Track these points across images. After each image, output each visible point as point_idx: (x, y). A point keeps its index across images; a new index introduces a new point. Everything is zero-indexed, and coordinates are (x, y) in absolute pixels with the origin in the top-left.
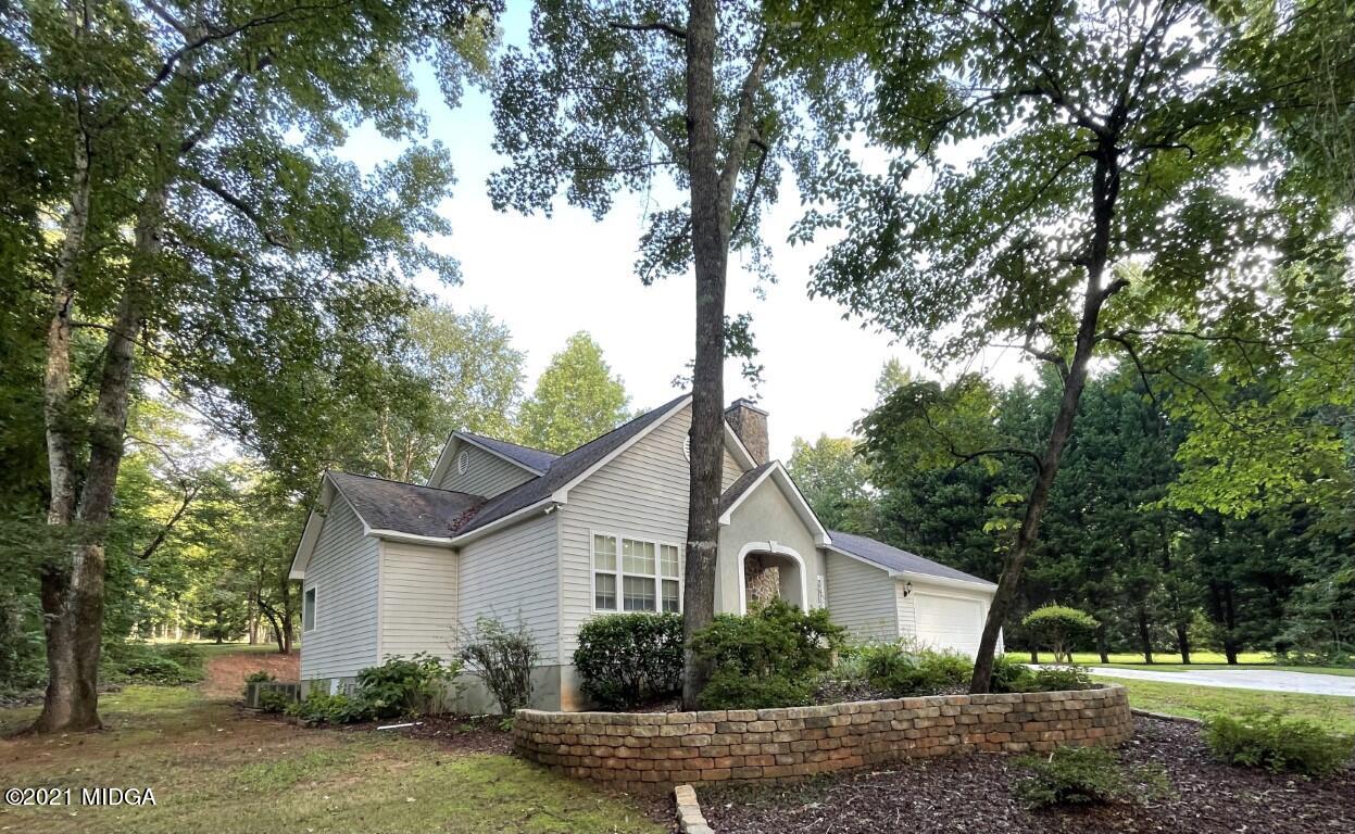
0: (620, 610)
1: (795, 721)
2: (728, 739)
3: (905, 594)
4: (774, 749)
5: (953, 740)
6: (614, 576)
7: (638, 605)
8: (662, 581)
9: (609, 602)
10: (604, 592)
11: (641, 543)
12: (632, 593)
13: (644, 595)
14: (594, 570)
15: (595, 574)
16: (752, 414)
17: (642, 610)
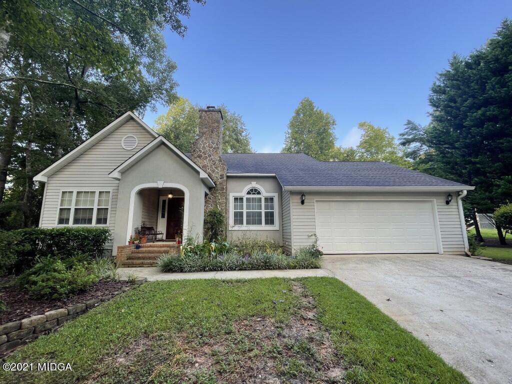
0: (71, 224)
3: (303, 202)
6: (70, 209)
7: (83, 221)
8: (98, 209)
9: (67, 221)
10: (65, 216)
11: (88, 192)
12: (81, 216)
13: (87, 216)
14: (59, 207)
15: (61, 209)
16: (208, 113)
17: (85, 223)
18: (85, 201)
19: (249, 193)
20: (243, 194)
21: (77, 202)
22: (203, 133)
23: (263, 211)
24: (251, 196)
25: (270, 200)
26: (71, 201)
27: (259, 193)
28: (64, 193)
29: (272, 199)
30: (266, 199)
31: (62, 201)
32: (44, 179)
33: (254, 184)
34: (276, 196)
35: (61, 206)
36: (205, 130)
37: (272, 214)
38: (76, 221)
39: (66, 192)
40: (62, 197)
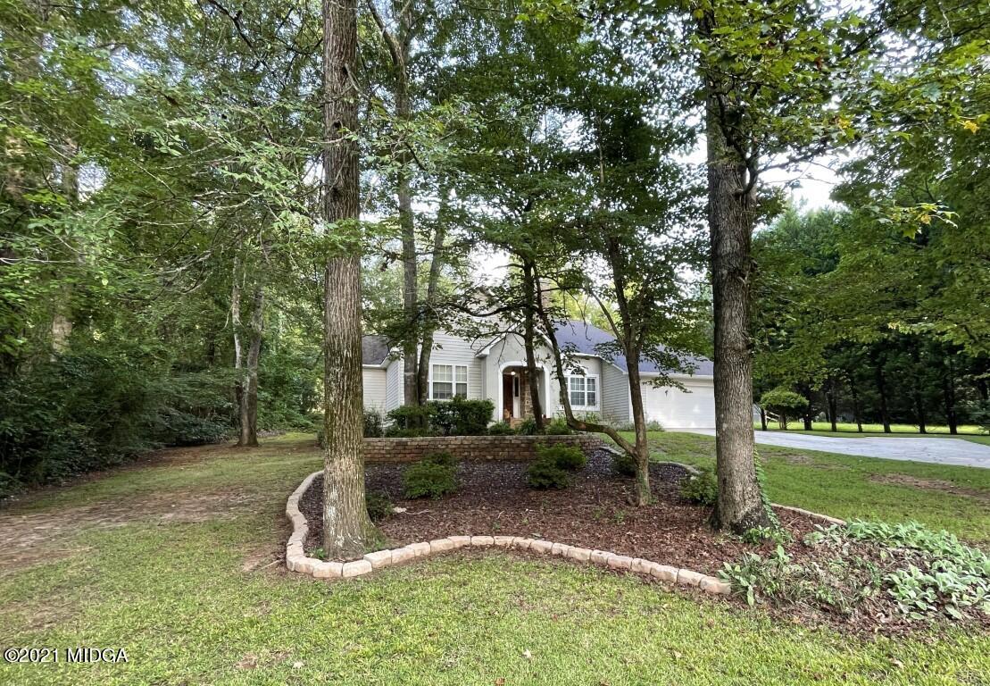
0: (431, 399)
1: (392, 442)
2: (370, 448)
4: (384, 452)
5: (466, 454)
7: (443, 395)
8: (457, 384)
11: (444, 366)
12: (439, 391)
13: (446, 391)
17: (445, 397)
18: (442, 376)
19: (572, 373)
20: (568, 374)
21: (434, 376)
23: (586, 392)
24: (575, 376)
25: (591, 381)
29: (593, 380)
30: (589, 380)
34: (597, 377)
37: (593, 395)
38: (435, 395)
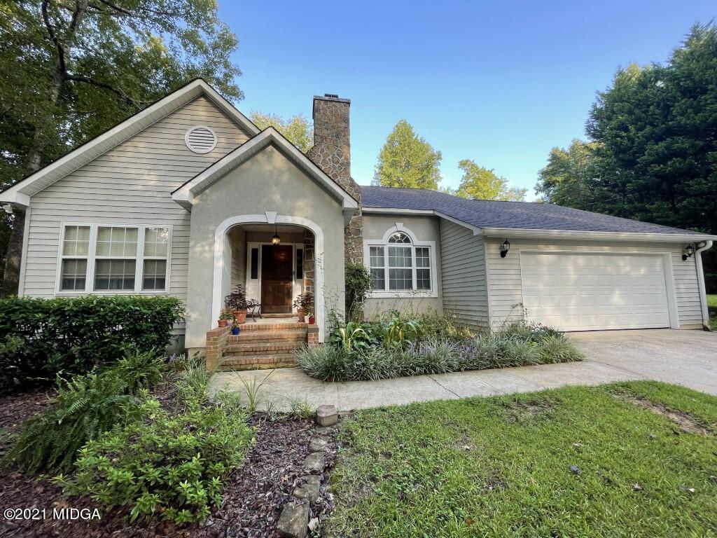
0: (89, 290)
3: (503, 254)
6: (85, 260)
7: (115, 285)
8: (145, 261)
9: (81, 283)
10: (75, 274)
11: (122, 229)
12: (109, 273)
13: (123, 274)
14: (61, 257)
15: (65, 261)
16: (329, 104)
17: (119, 287)
18: (117, 247)
19: (392, 240)
20: (384, 242)
21: (99, 248)
22: (323, 138)
23: (414, 268)
24: (396, 245)
25: (423, 251)
26: (85, 245)
27: (407, 241)
28: (68, 228)
29: (426, 250)
30: (418, 250)
31: (66, 245)
32: (24, 201)
33: (400, 227)
34: (432, 245)
35: (64, 254)
36: (325, 132)
37: (427, 273)
38: (100, 283)
39: (75, 227)
40: (66, 236)
